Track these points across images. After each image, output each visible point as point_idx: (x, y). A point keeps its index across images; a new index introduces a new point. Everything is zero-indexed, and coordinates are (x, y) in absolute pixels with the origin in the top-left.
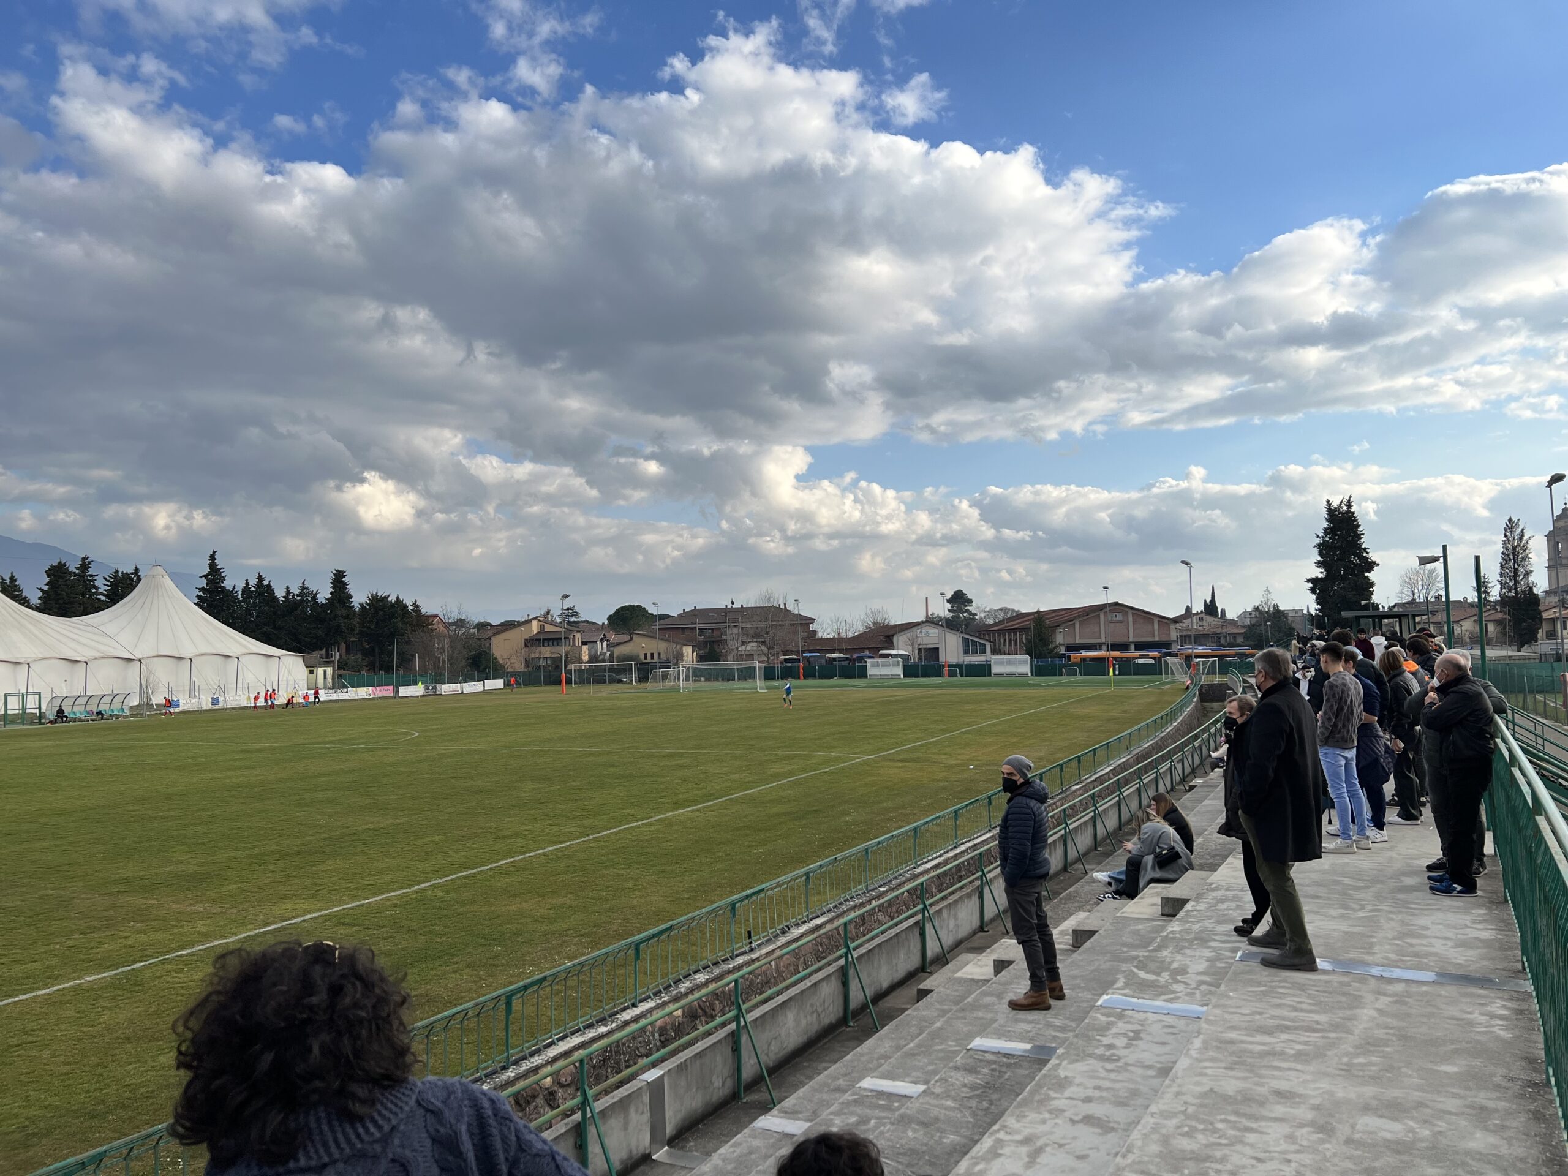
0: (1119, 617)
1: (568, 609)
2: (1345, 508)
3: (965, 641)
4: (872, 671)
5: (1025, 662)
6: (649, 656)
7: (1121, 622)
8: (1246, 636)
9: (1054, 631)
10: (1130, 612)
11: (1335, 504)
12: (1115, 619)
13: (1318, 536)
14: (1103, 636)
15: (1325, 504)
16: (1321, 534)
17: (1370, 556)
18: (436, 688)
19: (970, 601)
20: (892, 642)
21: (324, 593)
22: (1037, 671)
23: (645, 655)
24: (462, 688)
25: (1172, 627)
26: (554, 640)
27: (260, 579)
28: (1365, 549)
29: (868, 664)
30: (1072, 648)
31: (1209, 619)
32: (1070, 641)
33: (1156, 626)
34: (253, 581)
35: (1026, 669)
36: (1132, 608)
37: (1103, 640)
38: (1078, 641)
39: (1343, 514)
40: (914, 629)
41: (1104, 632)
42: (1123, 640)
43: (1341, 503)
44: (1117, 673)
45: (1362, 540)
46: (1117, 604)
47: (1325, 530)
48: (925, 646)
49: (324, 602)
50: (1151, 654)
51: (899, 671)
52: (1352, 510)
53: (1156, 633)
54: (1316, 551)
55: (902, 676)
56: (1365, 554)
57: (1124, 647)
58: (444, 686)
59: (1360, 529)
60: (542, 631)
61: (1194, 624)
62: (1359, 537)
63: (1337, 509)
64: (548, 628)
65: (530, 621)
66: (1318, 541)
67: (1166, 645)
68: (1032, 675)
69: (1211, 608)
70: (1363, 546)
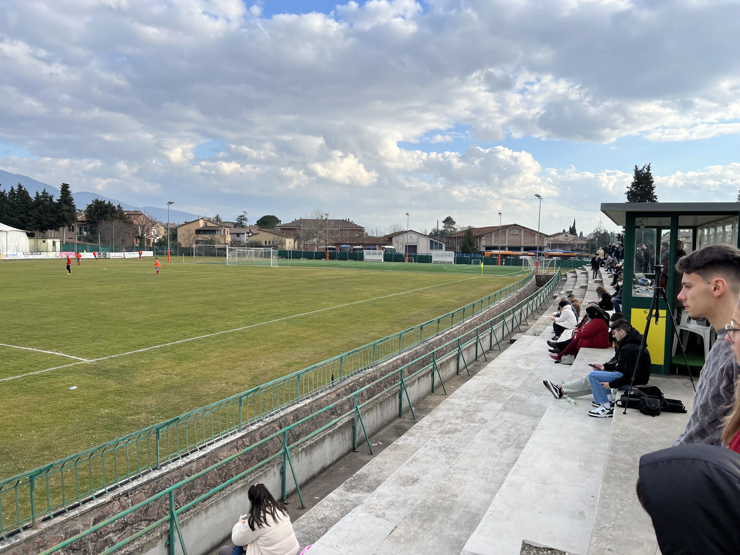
0: (517, 232)
1: (241, 216)
2: (646, 171)
3: (431, 242)
4: (366, 257)
5: (451, 255)
6: (268, 243)
7: (517, 235)
8: (587, 245)
9: (480, 239)
10: (523, 230)
11: (640, 168)
12: (514, 233)
13: (628, 187)
14: (507, 242)
15: (634, 168)
16: (630, 186)
17: (657, 200)
18: (106, 254)
19: (454, 223)
20: (392, 241)
21: (57, 197)
22: (459, 261)
23: (266, 242)
24: (124, 255)
25: (545, 239)
26: (212, 231)
27: (20, 186)
28: (655, 196)
29: (364, 253)
30: (488, 248)
31: (571, 237)
32: (489, 244)
33: (536, 238)
34: (16, 188)
35: (451, 259)
36: (524, 228)
37: (507, 245)
38: (493, 244)
39: (644, 174)
40: (404, 235)
41: (507, 240)
42: (518, 245)
43: (644, 167)
44: (504, 264)
45: (654, 191)
46: (516, 225)
47: (633, 184)
48: (409, 244)
49: (56, 202)
50: (530, 253)
51: (381, 258)
52: (650, 172)
53: (536, 242)
54: (626, 196)
55: (383, 261)
56: (655, 199)
57: (518, 249)
58: (111, 253)
59: (653, 184)
60: (206, 225)
61: (562, 238)
62: (652, 188)
63: (641, 171)
64: (209, 224)
65: (198, 220)
66: (628, 190)
67: (541, 249)
68: (455, 263)
69: (573, 231)
70: (654, 195)
